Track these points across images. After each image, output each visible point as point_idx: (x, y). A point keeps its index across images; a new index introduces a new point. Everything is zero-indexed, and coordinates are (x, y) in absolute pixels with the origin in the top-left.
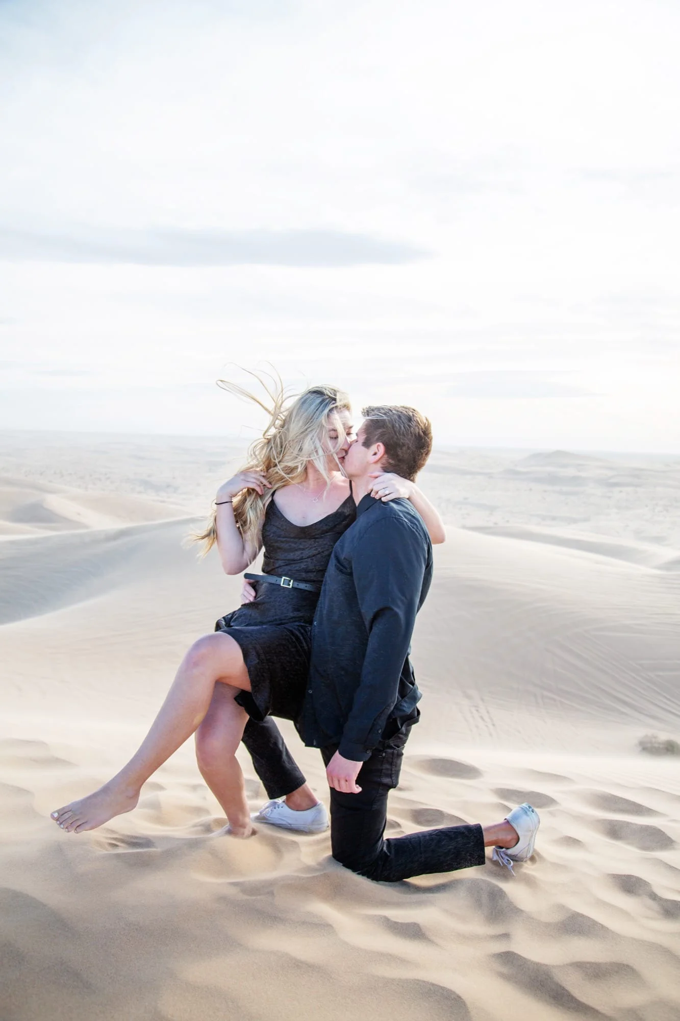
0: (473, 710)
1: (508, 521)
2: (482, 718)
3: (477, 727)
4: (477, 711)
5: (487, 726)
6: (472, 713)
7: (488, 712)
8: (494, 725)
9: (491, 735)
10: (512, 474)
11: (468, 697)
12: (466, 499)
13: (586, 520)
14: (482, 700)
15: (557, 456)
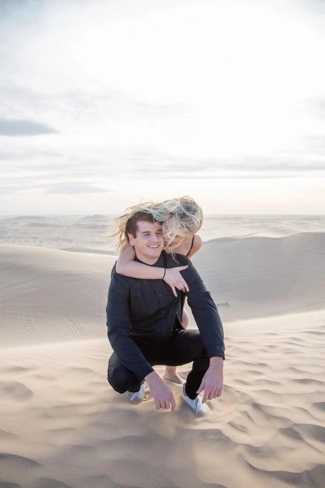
0: (73, 326)
1: (78, 246)
2: (77, 328)
3: (76, 332)
4: (75, 326)
5: (80, 331)
6: (72, 326)
7: (80, 326)
8: (83, 330)
9: (82, 335)
10: (78, 225)
11: (70, 320)
12: (59, 237)
13: (109, 243)
14: (77, 321)
15: (96, 217)
